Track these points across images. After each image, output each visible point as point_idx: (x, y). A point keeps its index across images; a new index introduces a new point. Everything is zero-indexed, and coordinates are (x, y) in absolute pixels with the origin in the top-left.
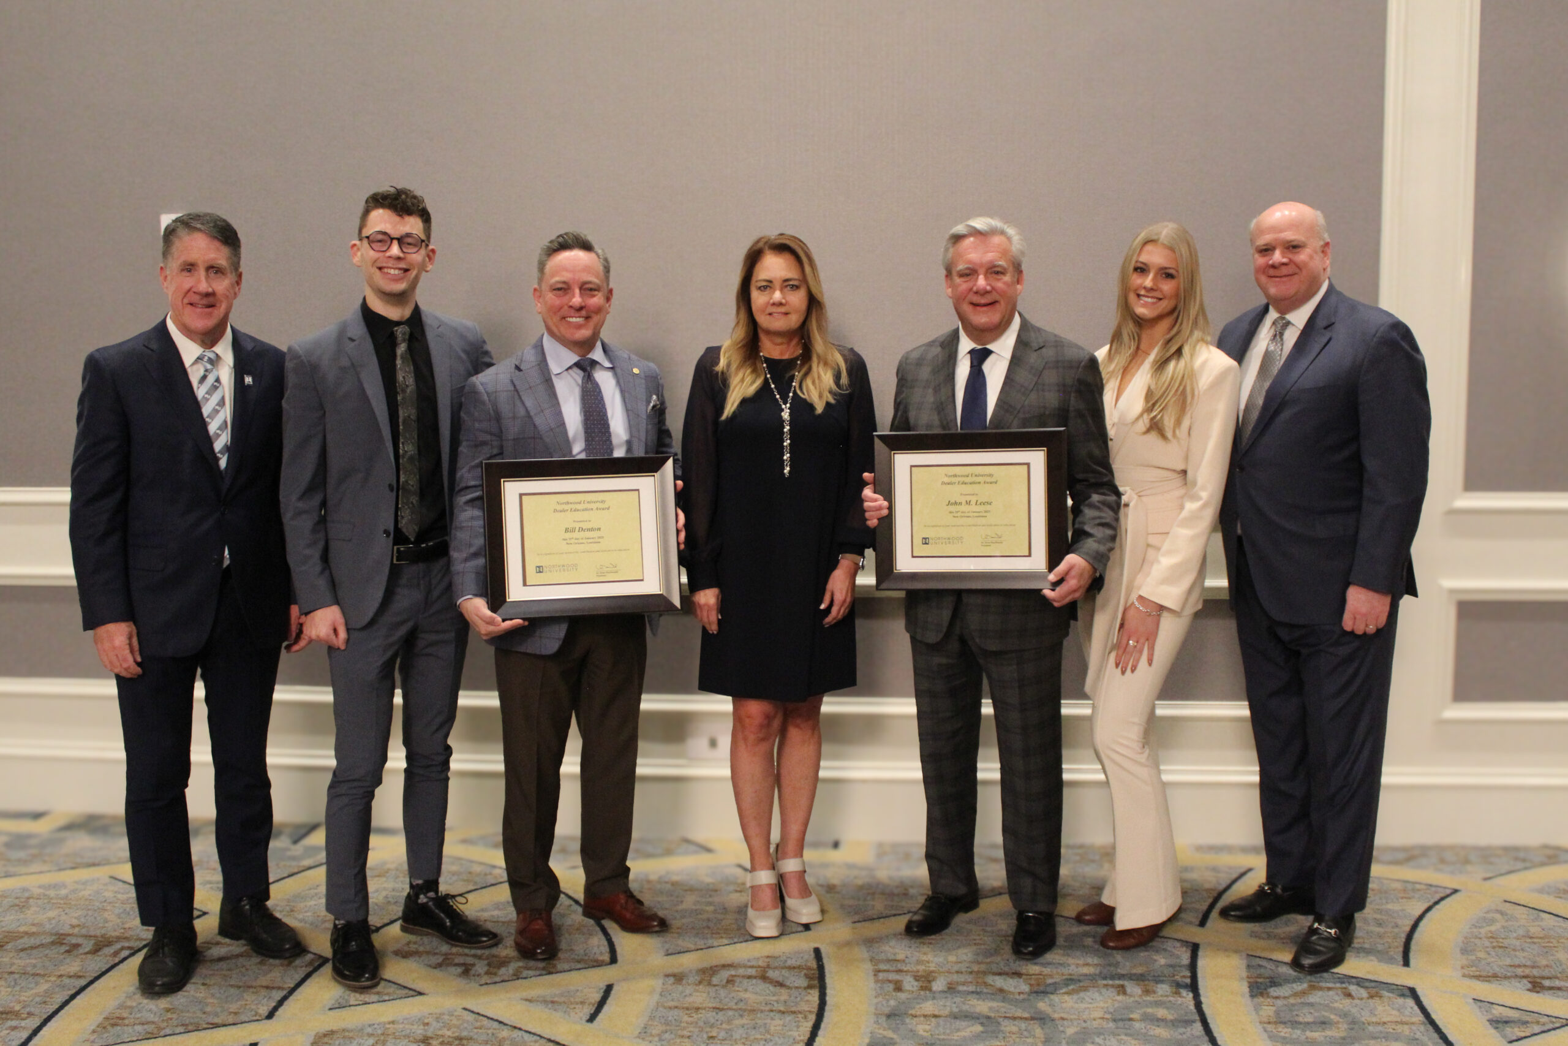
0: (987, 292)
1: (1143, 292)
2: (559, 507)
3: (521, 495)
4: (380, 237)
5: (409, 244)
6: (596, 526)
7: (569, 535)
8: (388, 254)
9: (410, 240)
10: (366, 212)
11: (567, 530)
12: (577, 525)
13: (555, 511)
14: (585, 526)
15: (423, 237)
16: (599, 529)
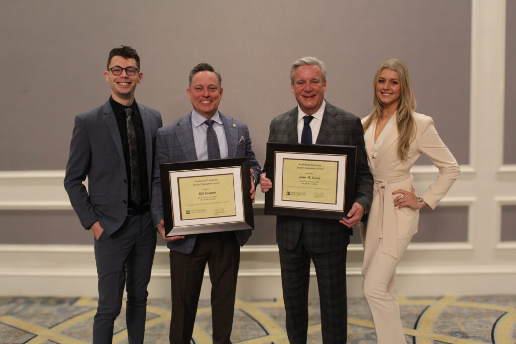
0: (311, 91)
1: (384, 91)
2: (196, 183)
3: (178, 178)
4: (117, 68)
5: (131, 71)
6: (213, 191)
7: (201, 196)
8: (121, 76)
9: (131, 69)
10: (110, 58)
11: (200, 194)
12: (205, 191)
13: (194, 185)
14: (208, 191)
15: (136, 67)
16: (215, 193)
